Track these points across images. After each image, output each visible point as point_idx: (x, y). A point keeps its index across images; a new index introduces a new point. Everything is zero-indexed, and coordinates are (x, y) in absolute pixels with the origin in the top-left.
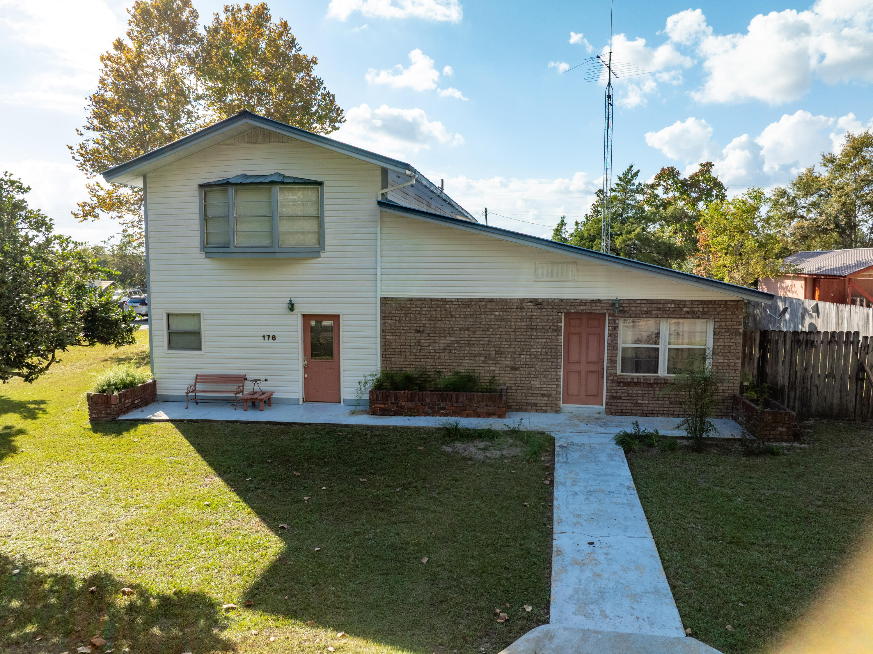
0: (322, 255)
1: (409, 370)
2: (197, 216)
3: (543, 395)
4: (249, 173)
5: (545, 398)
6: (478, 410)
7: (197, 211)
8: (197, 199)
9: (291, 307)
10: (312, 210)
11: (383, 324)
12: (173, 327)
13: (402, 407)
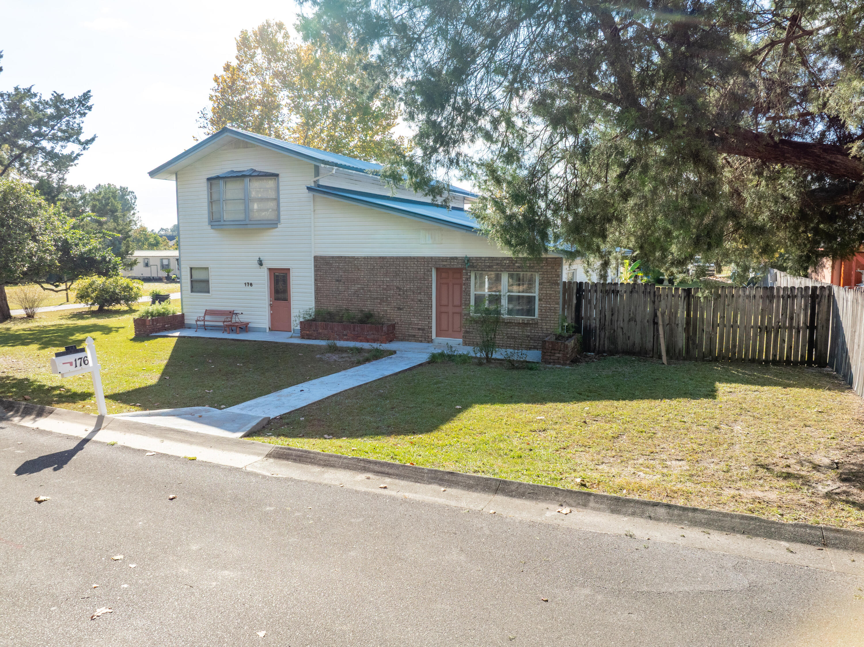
0: (279, 226)
1: (331, 309)
2: (206, 200)
3: (419, 329)
4: (235, 170)
5: (421, 332)
6: (368, 337)
7: (206, 196)
8: (206, 188)
9: (260, 263)
10: (272, 194)
11: (316, 275)
12: (195, 277)
13: (320, 333)
